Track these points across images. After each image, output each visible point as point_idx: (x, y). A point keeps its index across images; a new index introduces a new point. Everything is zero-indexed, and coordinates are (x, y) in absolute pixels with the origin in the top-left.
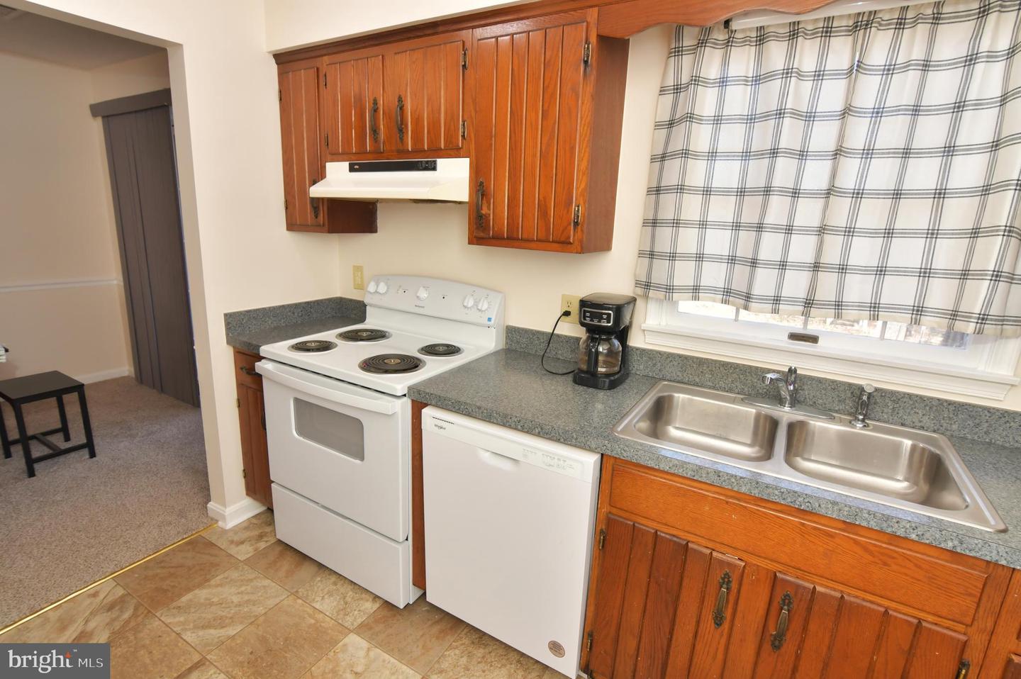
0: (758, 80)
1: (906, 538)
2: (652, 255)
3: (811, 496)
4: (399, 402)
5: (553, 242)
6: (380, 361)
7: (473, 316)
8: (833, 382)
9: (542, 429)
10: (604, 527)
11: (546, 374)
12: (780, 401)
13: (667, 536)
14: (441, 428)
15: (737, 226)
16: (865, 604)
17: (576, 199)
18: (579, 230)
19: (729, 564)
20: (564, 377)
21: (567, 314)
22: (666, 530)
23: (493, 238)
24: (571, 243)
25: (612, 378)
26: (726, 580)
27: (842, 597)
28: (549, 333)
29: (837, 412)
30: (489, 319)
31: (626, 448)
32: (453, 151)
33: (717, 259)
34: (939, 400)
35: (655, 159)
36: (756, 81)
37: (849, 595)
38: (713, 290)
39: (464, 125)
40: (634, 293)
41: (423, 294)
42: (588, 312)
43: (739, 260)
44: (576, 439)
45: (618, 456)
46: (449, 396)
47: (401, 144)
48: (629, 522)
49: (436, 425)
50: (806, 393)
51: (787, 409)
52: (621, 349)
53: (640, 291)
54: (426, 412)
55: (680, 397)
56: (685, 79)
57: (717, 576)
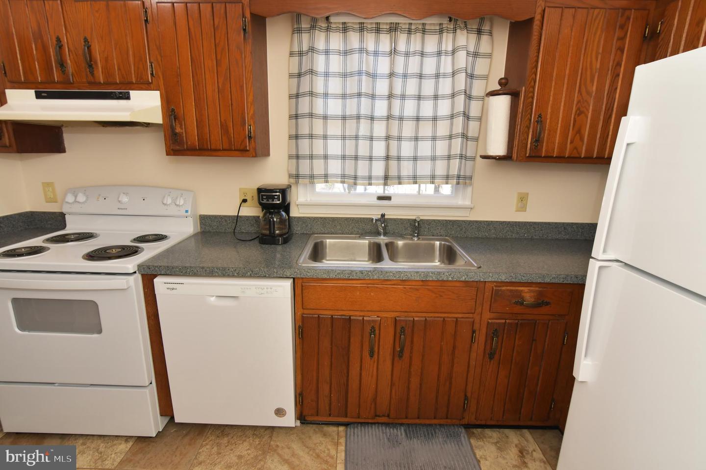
0: (346, 53)
1: (447, 281)
2: (298, 157)
3: (407, 272)
4: (132, 278)
5: (235, 150)
6: (103, 252)
7: (172, 210)
8: (401, 219)
9: (252, 272)
10: (301, 324)
11: (238, 242)
12: (379, 234)
13: (339, 317)
14: (173, 289)
15: (344, 138)
16: (436, 319)
17: (248, 122)
18: (253, 141)
19: (374, 321)
20: (252, 242)
21: (245, 201)
22: (337, 314)
23: (188, 150)
24: (248, 151)
25: (285, 237)
26: (373, 331)
27: (426, 319)
28: (234, 216)
29: (404, 235)
30: (187, 211)
31: (309, 271)
32: (145, 85)
33: (335, 157)
34: (446, 220)
35: (292, 96)
36: (345, 53)
37: (429, 317)
38: (336, 176)
39: (152, 65)
40: (289, 182)
41: (125, 199)
42: (265, 195)
43: (347, 157)
44: (277, 272)
45: (304, 277)
46: (175, 265)
47: (92, 77)
48: (316, 316)
49: (168, 289)
50: (390, 228)
51: (382, 237)
52: (287, 217)
53: (292, 181)
54: (158, 281)
55: (328, 241)
56: (305, 48)
57: (368, 329)
